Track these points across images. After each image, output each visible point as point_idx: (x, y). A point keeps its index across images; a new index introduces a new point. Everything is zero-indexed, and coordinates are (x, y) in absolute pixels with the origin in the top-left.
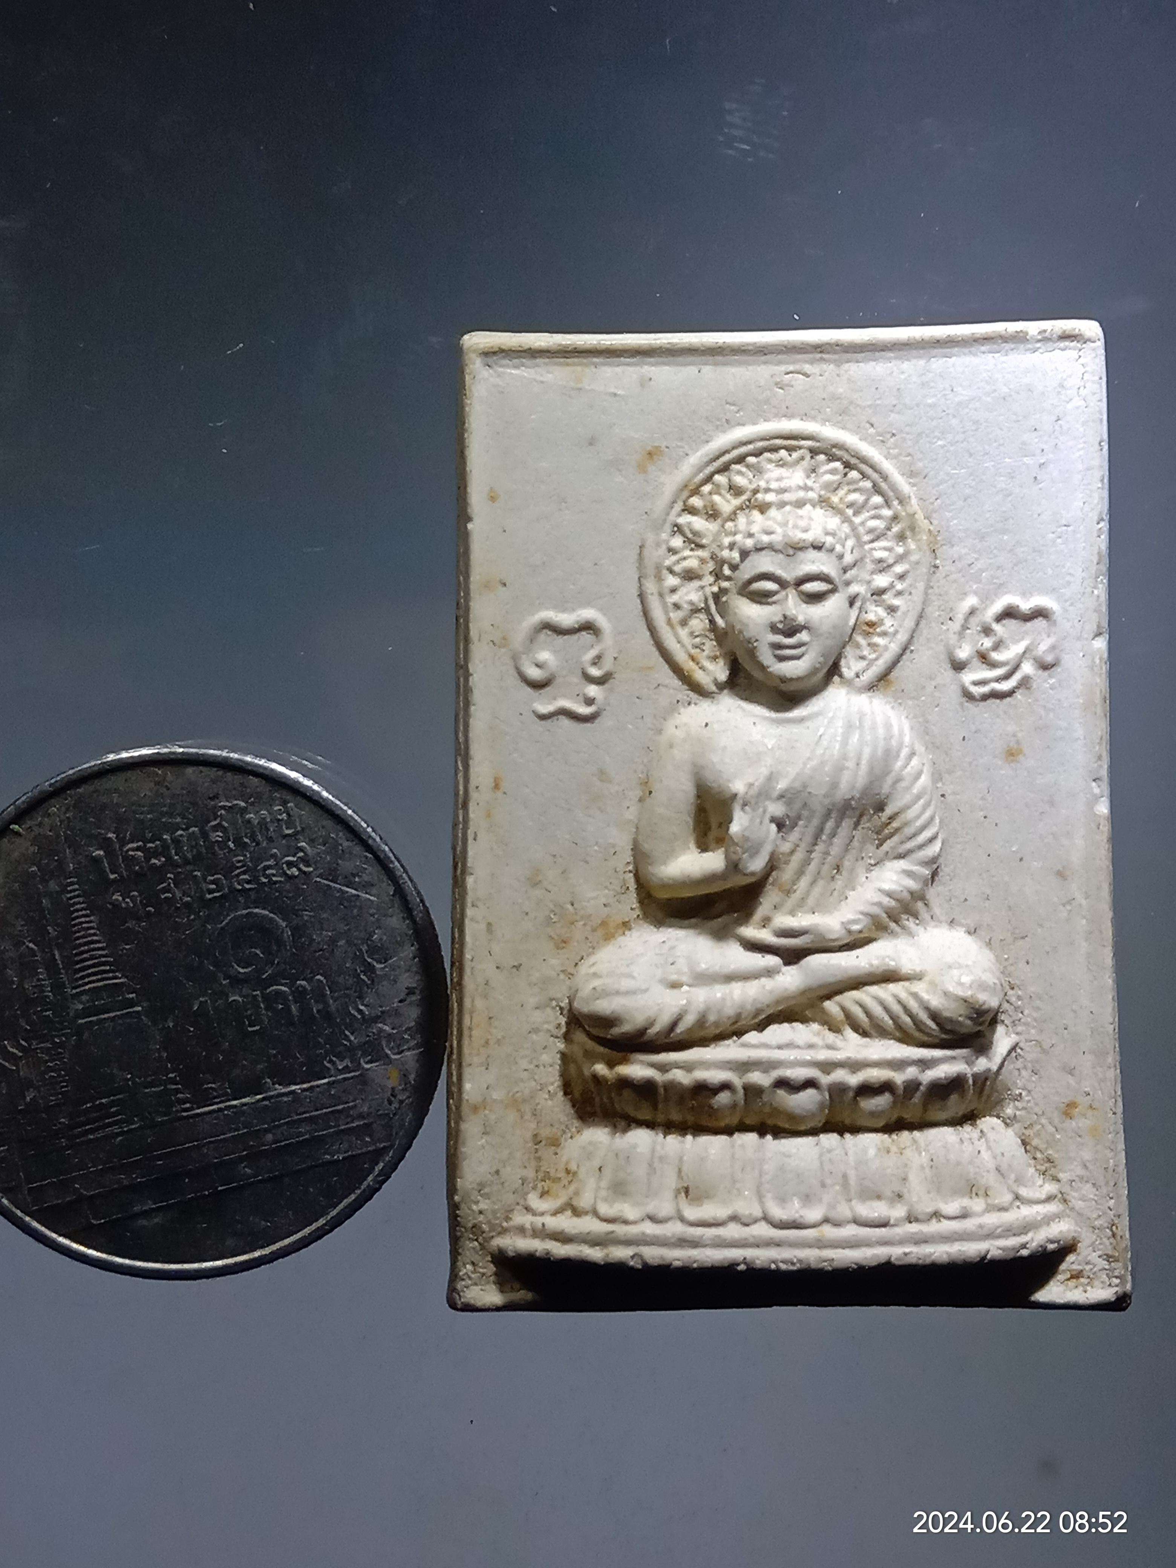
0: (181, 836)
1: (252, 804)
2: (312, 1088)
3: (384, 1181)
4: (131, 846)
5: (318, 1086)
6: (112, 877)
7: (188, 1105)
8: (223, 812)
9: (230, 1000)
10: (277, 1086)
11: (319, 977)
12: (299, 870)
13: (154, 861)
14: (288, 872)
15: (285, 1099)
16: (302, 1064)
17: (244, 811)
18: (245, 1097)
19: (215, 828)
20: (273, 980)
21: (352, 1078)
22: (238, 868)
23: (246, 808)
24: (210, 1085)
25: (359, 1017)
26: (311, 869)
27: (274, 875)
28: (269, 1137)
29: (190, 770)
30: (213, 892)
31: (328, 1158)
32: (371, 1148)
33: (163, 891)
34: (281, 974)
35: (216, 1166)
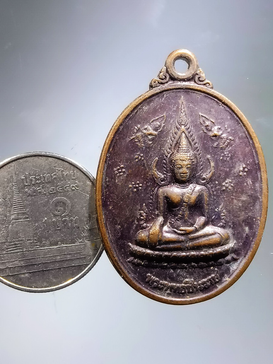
0: (45, 175)
1: (65, 170)
2: (71, 246)
3: (88, 273)
4: (32, 177)
5: (73, 246)
6: (26, 184)
7: (38, 246)
8: (57, 171)
9: (53, 220)
10: (62, 244)
11: (77, 217)
12: (75, 188)
13: (37, 181)
14: (73, 189)
15: (64, 248)
16: (70, 239)
17: (62, 171)
19: (54, 175)
20: (65, 216)
21: (82, 245)
22: (60, 186)
23: (63, 170)
24: (45, 242)
25: (86, 229)
26: (78, 189)
27: (69, 189)
28: (59, 257)
29: (50, 159)
30: (52, 192)
31: (73, 265)
32: (85, 264)
33: (39, 189)
34: (67, 215)
35: (44, 263)
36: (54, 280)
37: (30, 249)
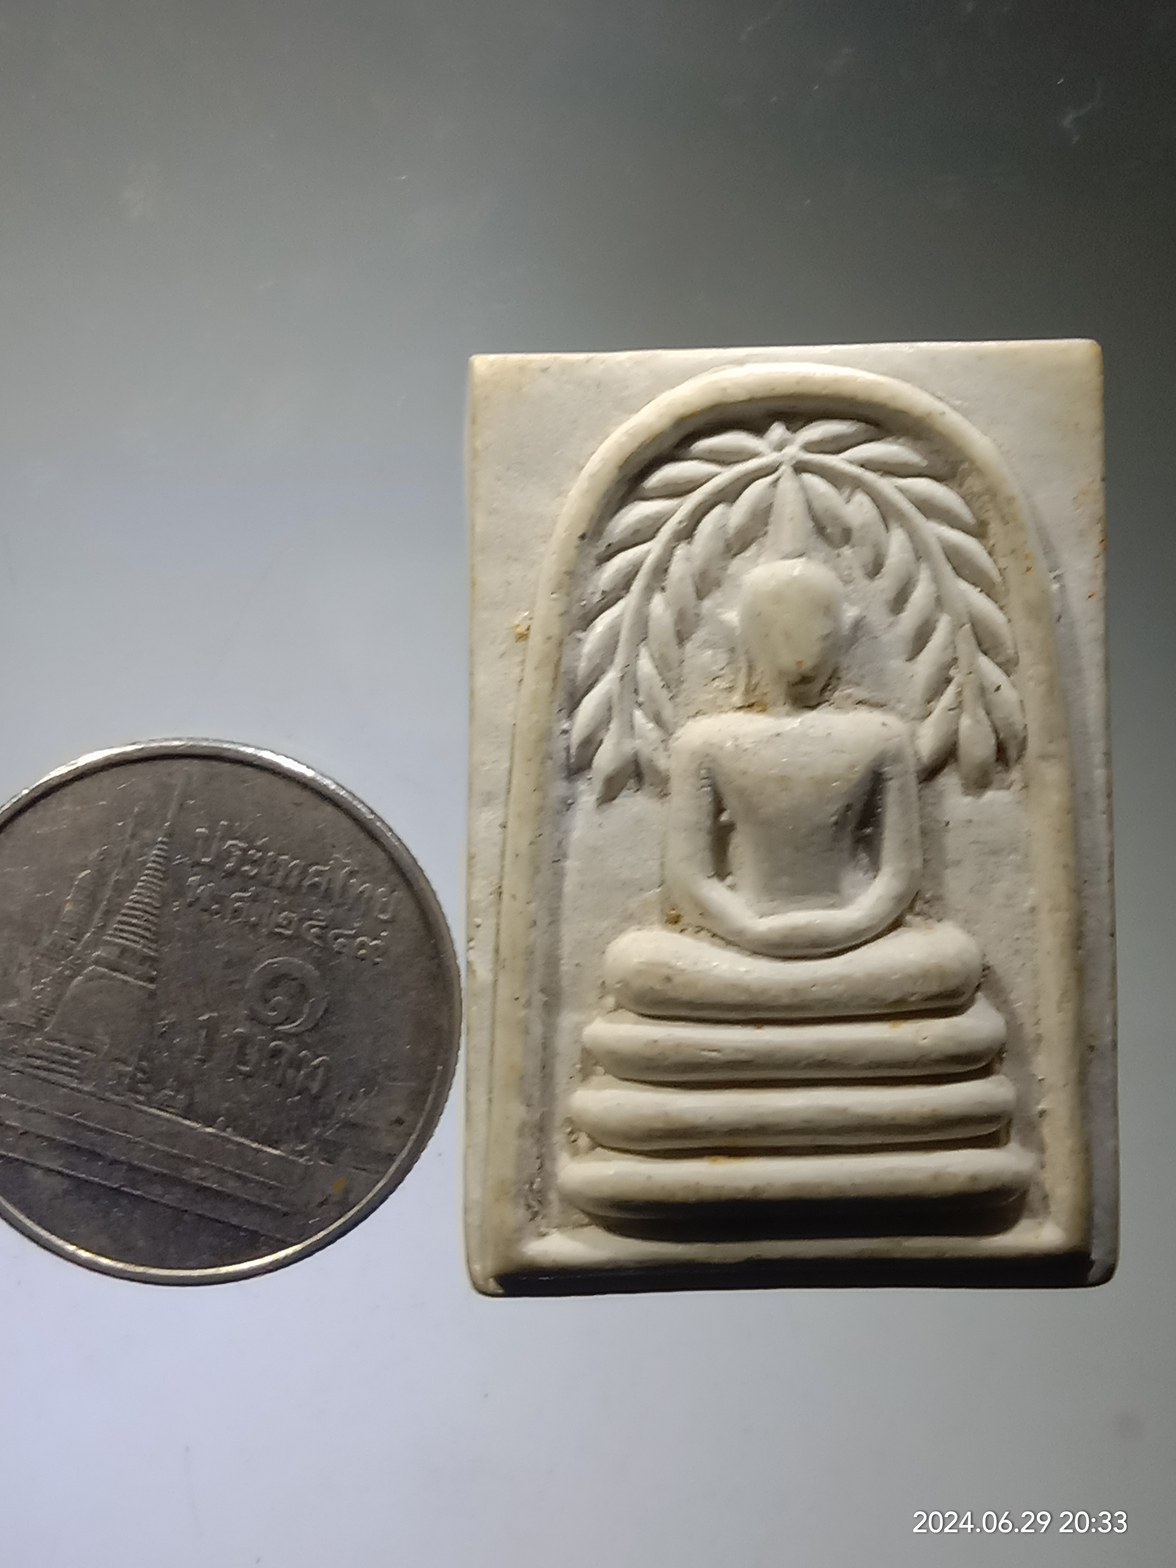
1: (365, 873)
2: (258, 1151)
4: (236, 842)
7: (141, 1098)
8: (334, 863)
9: (237, 1030)
12: (369, 954)
17: (352, 874)
18: (198, 1122)
22: (318, 920)
23: (357, 872)
24: (171, 1093)
26: (378, 960)
28: (196, 1171)
29: (329, 809)
30: (282, 927)
31: (235, 1221)
32: (278, 1236)
33: (240, 899)
34: (296, 1035)
35: (133, 1168)
36: (141, 1243)
37: (108, 1095)
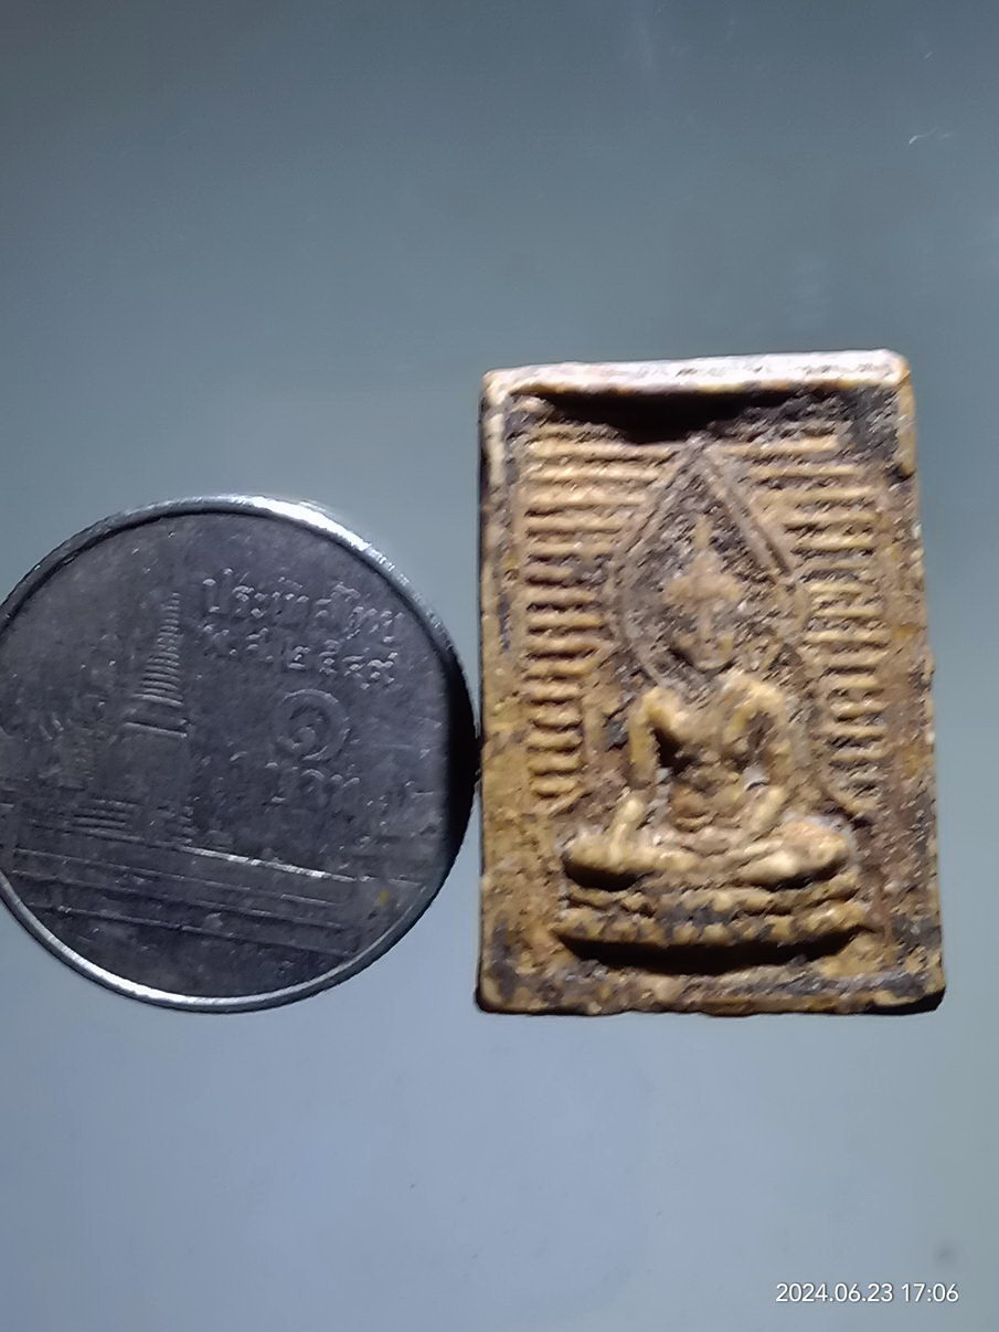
1: (366, 599)
2: (303, 876)
6: (214, 609)
10: (276, 860)
13: (255, 611)
15: (278, 874)
16: (307, 851)
18: (244, 856)
19: (323, 607)
20: (314, 765)
21: (345, 882)
24: (216, 832)
32: (335, 952)
33: (253, 642)
34: (324, 762)
35: (189, 907)
37: (158, 843)
